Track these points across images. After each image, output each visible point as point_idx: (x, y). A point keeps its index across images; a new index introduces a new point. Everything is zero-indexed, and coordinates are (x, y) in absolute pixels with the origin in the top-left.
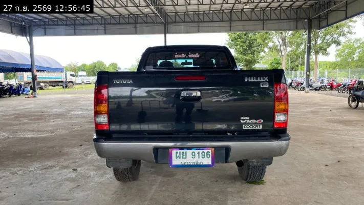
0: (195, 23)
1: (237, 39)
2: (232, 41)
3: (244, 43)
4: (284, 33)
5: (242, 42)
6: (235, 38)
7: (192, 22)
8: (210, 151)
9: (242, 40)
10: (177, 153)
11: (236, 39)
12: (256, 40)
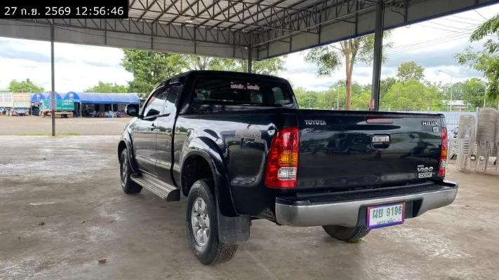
0: (101, 31)
1: (138, 59)
2: (130, 60)
3: (148, 65)
4: (202, 58)
5: (144, 64)
6: (135, 57)
7: (98, 29)
8: (402, 205)
9: (146, 62)
10: (374, 211)
11: (135, 59)
12: (166, 64)
